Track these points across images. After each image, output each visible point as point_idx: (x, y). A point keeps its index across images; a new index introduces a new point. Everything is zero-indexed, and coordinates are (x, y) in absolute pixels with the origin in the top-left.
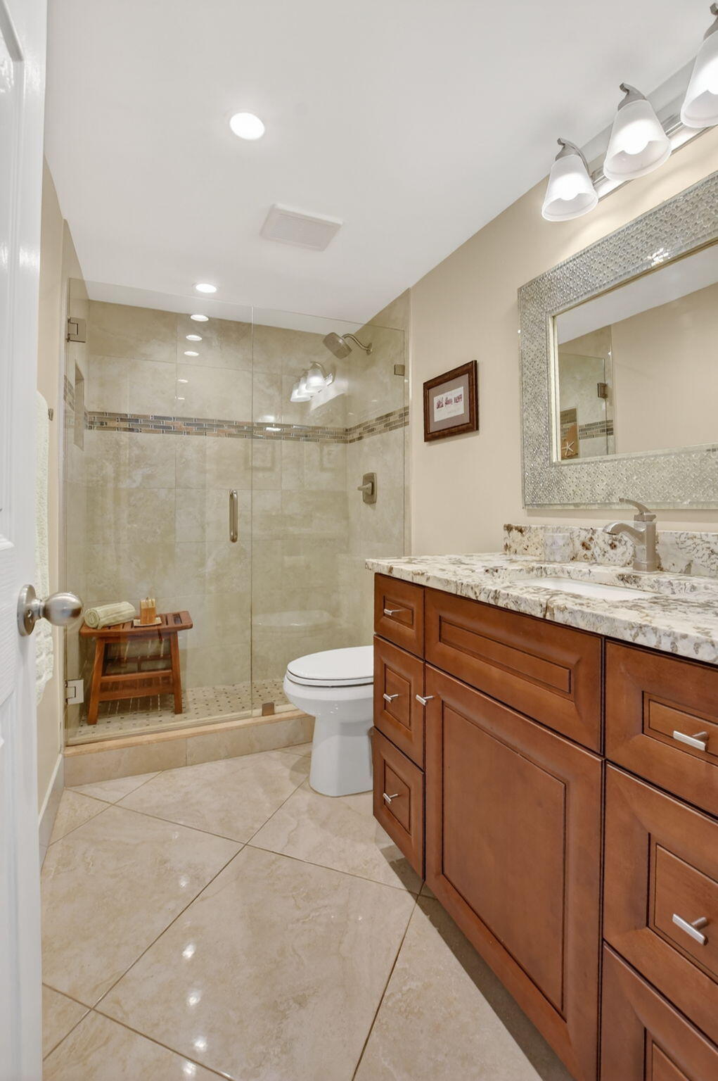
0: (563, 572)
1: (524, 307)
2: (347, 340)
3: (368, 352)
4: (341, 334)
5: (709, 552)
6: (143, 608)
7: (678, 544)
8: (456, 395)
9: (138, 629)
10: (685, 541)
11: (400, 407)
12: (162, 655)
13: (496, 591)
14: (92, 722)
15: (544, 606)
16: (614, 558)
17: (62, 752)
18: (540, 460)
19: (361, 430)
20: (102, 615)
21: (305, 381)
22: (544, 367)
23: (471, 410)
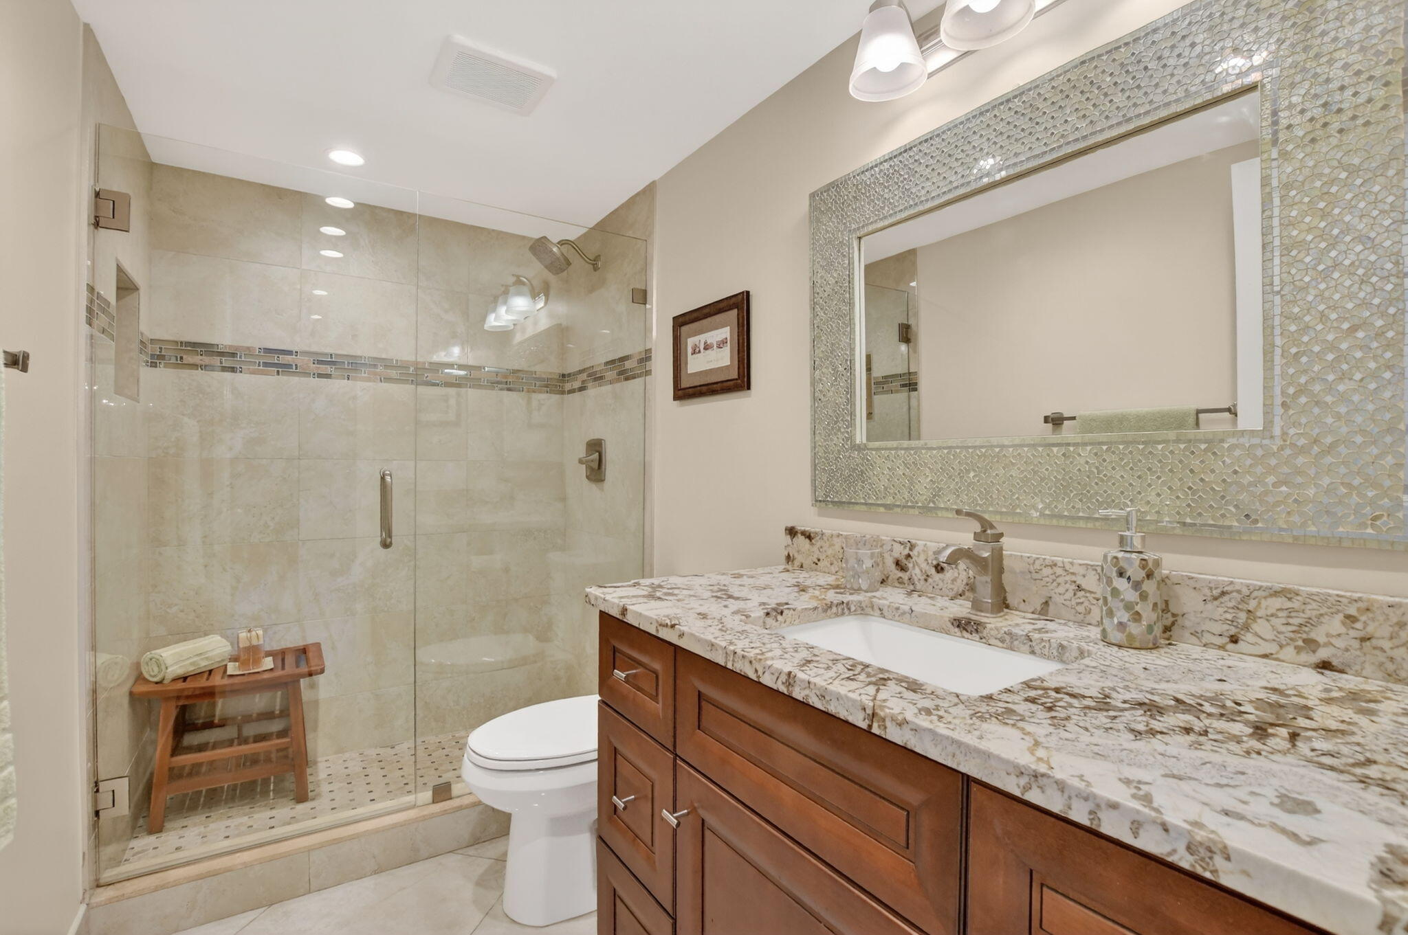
0: (872, 607)
1: (818, 221)
2: (564, 249)
3: (596, 268)
4: (555, 241)
5: (1074, 587)
6: (241, 646)
7: (1030, 572)
8: (720, 338)
9: (236, 680)
10: (1041, 570)
11: (641, 349)
12: (277, 712)
13: (790, 673)
14: (156, 828)
15: (869, 711)
16: (941, 585)
17: (87, 900)
18: (838, 440)
19: (584, 376)
20: (169, 662)
21: (505, 303)
22: (845, 308)
23: (740, 361)
